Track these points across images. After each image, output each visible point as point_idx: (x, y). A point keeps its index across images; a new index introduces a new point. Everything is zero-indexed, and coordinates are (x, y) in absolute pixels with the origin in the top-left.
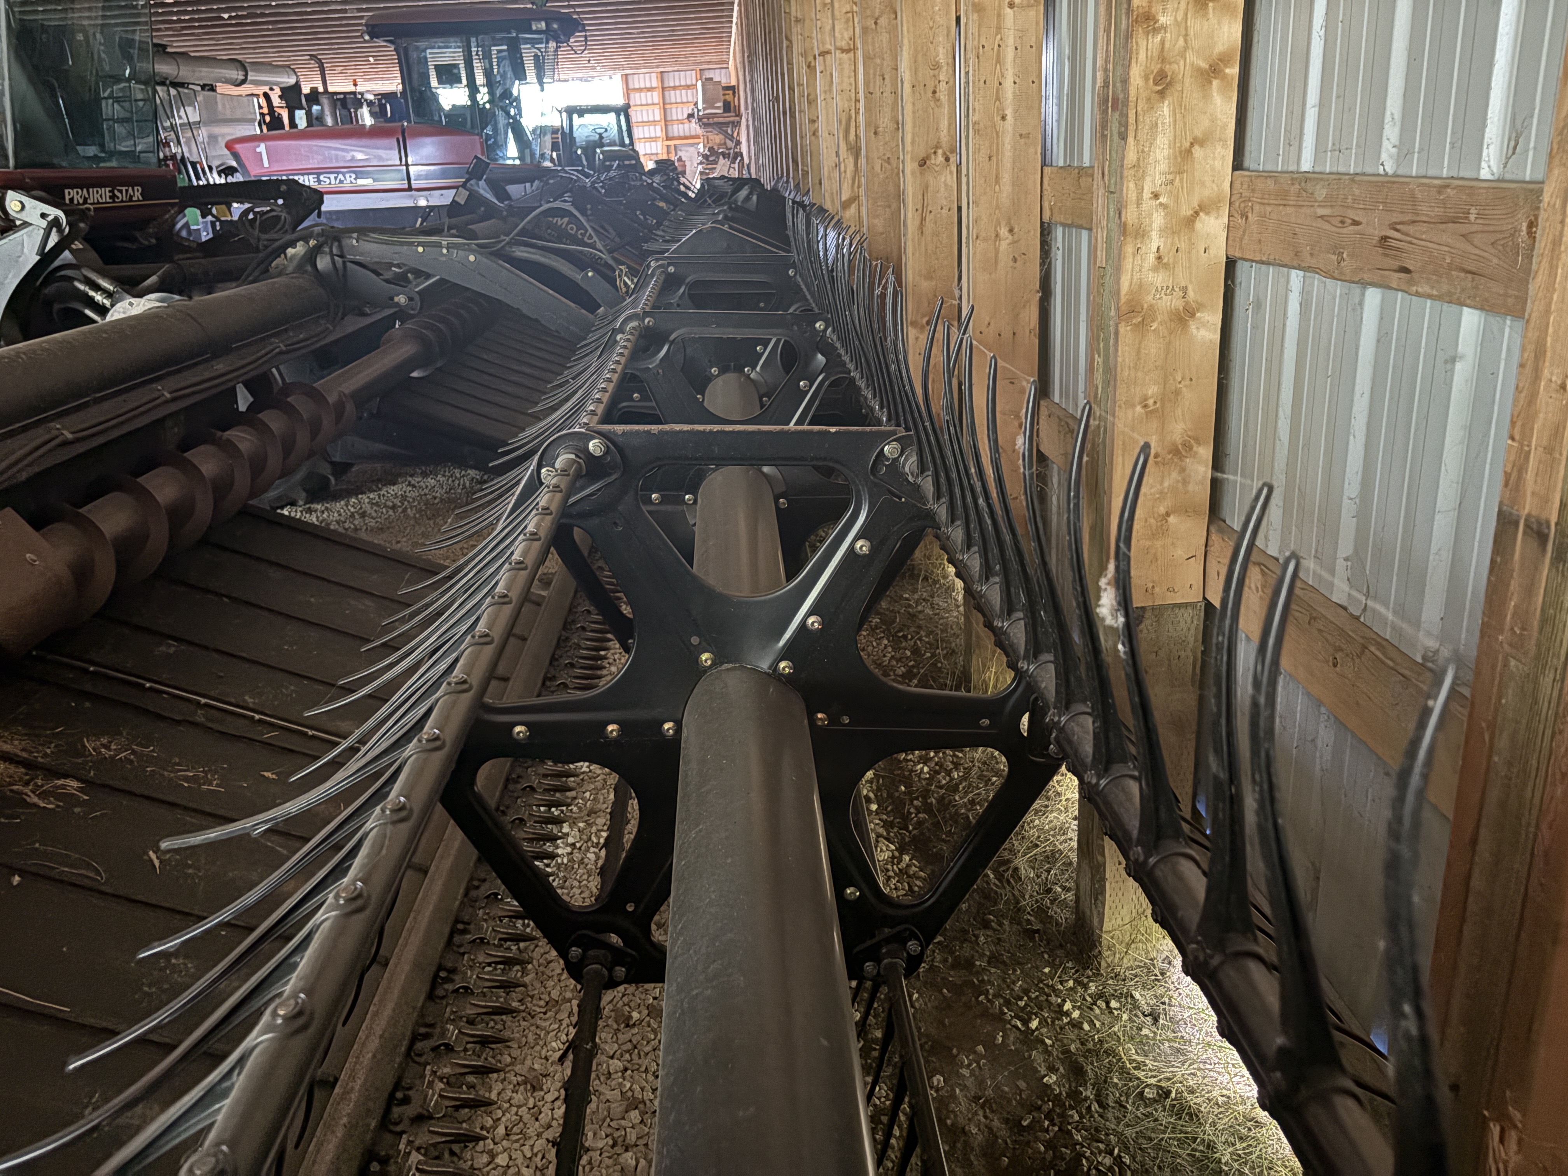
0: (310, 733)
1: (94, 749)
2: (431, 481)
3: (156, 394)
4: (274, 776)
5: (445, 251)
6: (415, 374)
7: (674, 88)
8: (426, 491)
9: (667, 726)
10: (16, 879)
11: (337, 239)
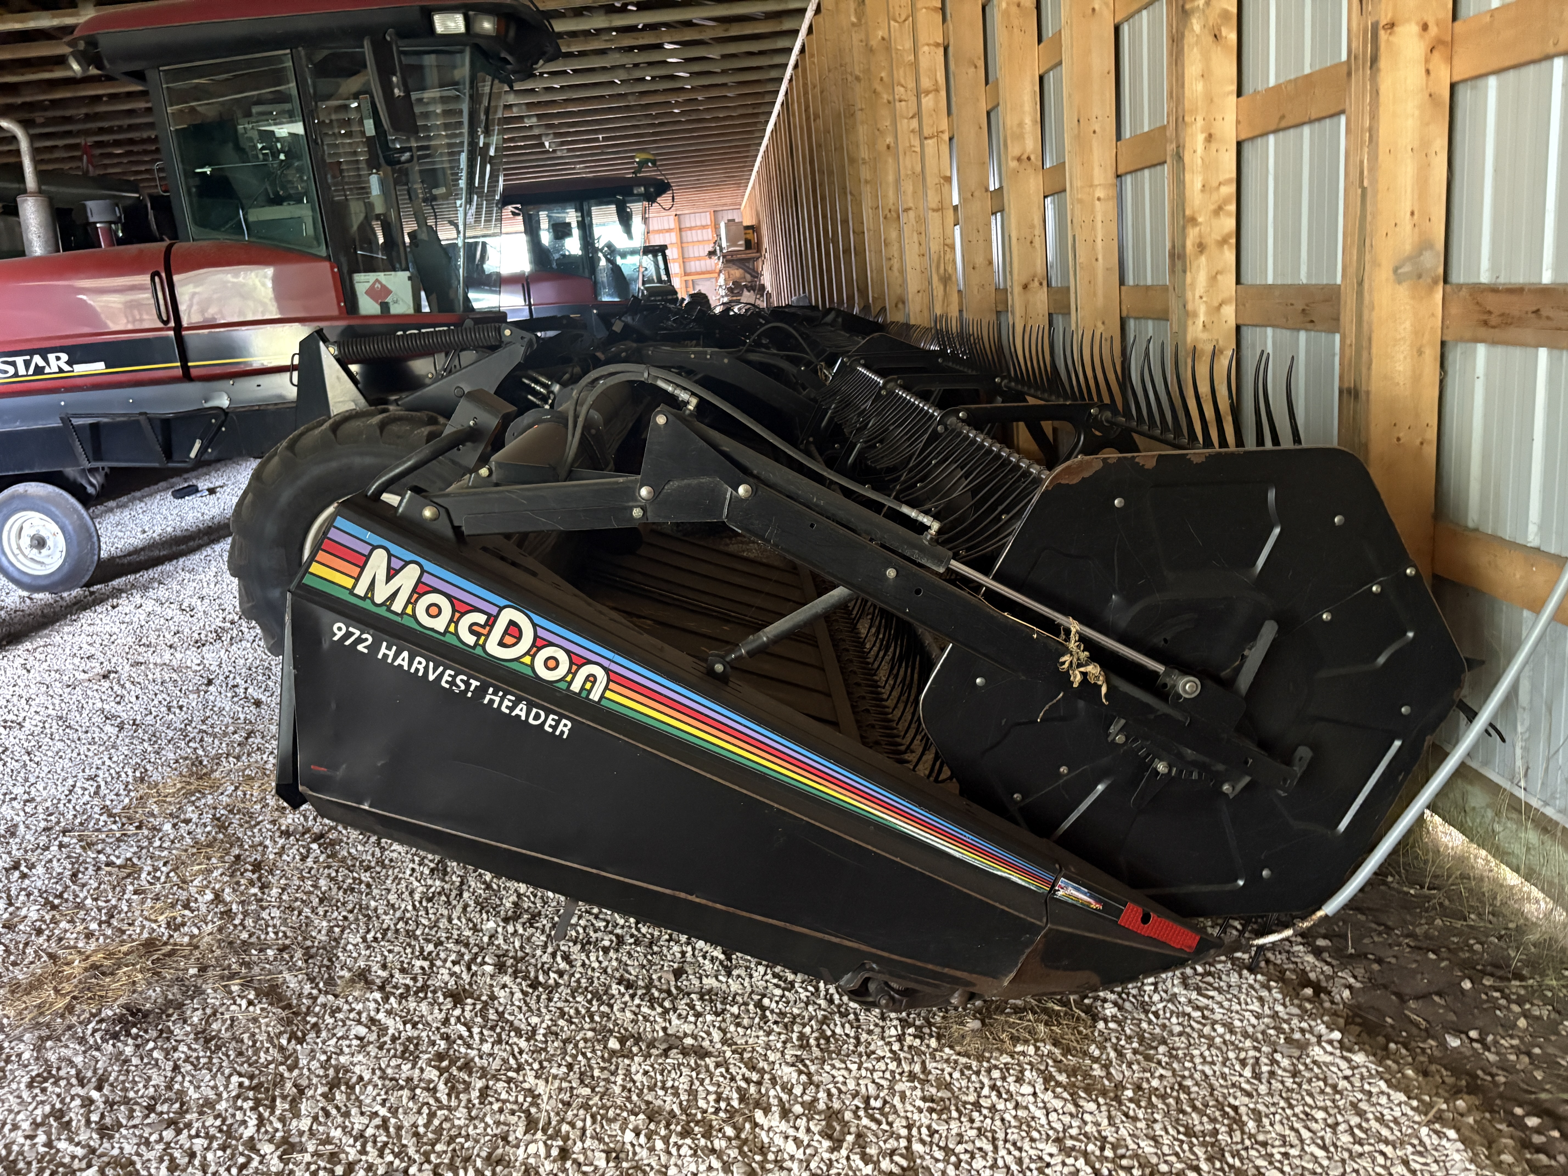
7: (691, 228)
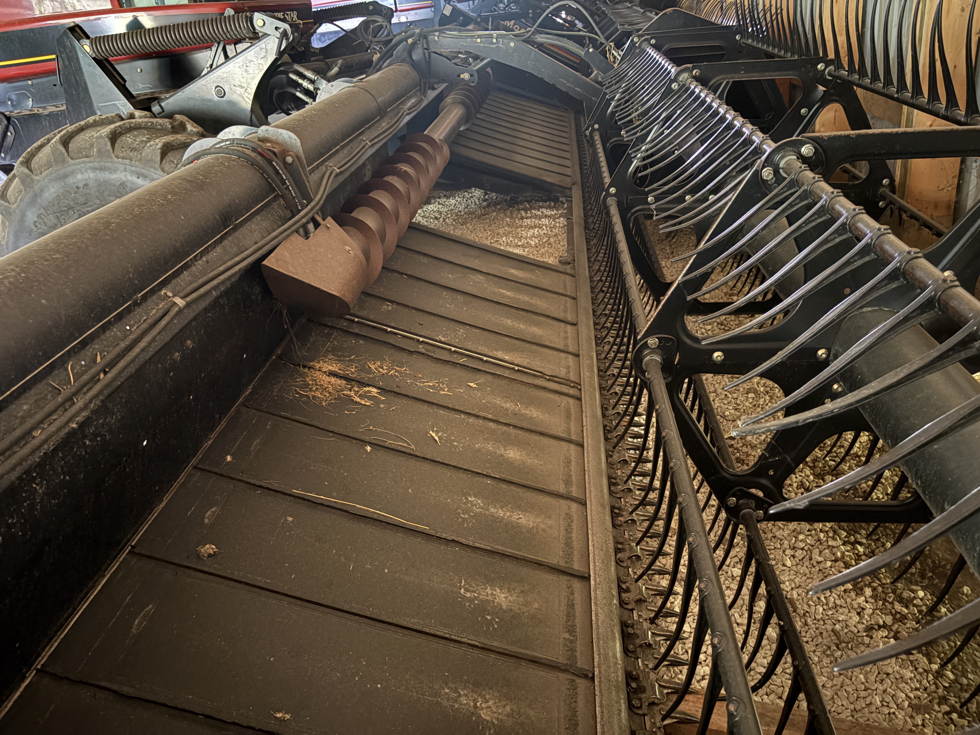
0: (485, 359)
1: (376, 369)
2: (452, 201)
3: (364, 143)
4: (475, 386)
5: (494, 40)
6: (461, 129)
8: (452, 207)
9: (820, 352)
10: (369, 448)
11: (425, 37)
